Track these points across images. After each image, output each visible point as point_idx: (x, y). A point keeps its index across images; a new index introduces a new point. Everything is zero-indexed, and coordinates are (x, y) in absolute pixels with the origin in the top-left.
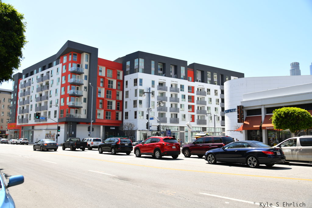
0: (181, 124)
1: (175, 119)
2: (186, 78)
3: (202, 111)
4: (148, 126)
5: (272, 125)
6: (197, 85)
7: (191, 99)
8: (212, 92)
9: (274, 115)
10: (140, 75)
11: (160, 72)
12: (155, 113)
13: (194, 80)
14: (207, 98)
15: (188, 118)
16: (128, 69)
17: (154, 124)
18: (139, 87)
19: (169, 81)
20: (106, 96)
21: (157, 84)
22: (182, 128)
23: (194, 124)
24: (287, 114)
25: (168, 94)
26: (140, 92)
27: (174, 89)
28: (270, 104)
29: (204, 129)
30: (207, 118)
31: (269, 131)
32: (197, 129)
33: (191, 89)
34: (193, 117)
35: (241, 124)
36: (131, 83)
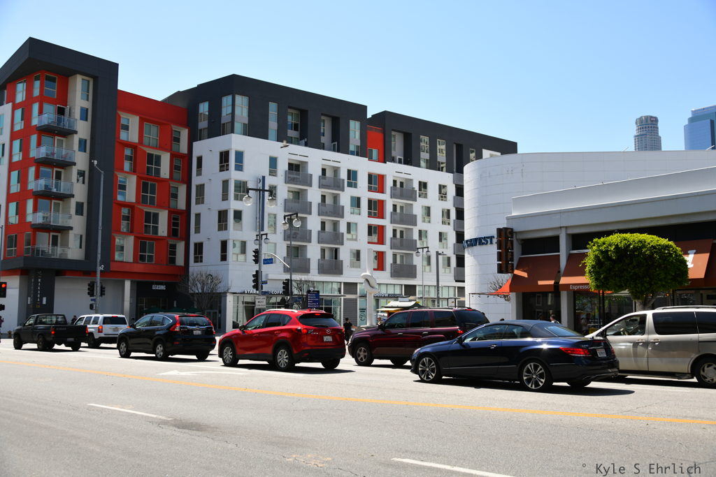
0: (350, 274)
1: (332, 265)
2: (362, 152)
3: (404, 242)
4: (257, 280)
5: (586, 279)
6: (392, 171)
7: (376, 208)
8: (433, 191)
9: (591, 252)
10: (236, 141)
11: (292, 133)
12: (277, 246)
13: (385, 158)
14: (418, 207)
15: (367, 260)
16: (203, 124)
17: (275, 274)
18: (234, 175)
19: (316, 159)
20: (141, 199)
21: (282, 167)
22: (350, 287)
23: (384, 277)
24: (624, 253)
25: (314, 195)
26: (235, 187)
27: (331, 180)
28: (581, 223)
29: (410, 290)
30: (418, 261)
31: (578, 294)
32: (391, 291)
33: (376, 182)
34: (380, 257)
35: (507, 277)
36: (211, 163)
